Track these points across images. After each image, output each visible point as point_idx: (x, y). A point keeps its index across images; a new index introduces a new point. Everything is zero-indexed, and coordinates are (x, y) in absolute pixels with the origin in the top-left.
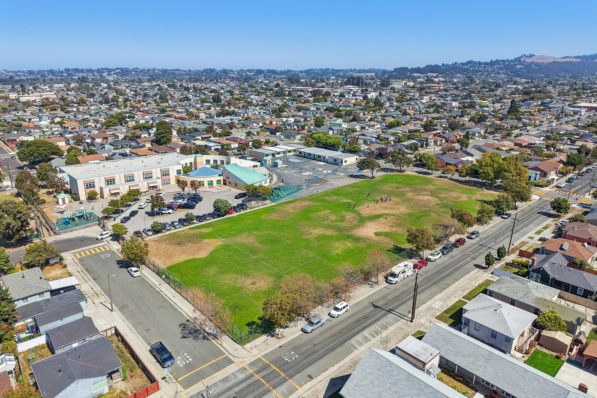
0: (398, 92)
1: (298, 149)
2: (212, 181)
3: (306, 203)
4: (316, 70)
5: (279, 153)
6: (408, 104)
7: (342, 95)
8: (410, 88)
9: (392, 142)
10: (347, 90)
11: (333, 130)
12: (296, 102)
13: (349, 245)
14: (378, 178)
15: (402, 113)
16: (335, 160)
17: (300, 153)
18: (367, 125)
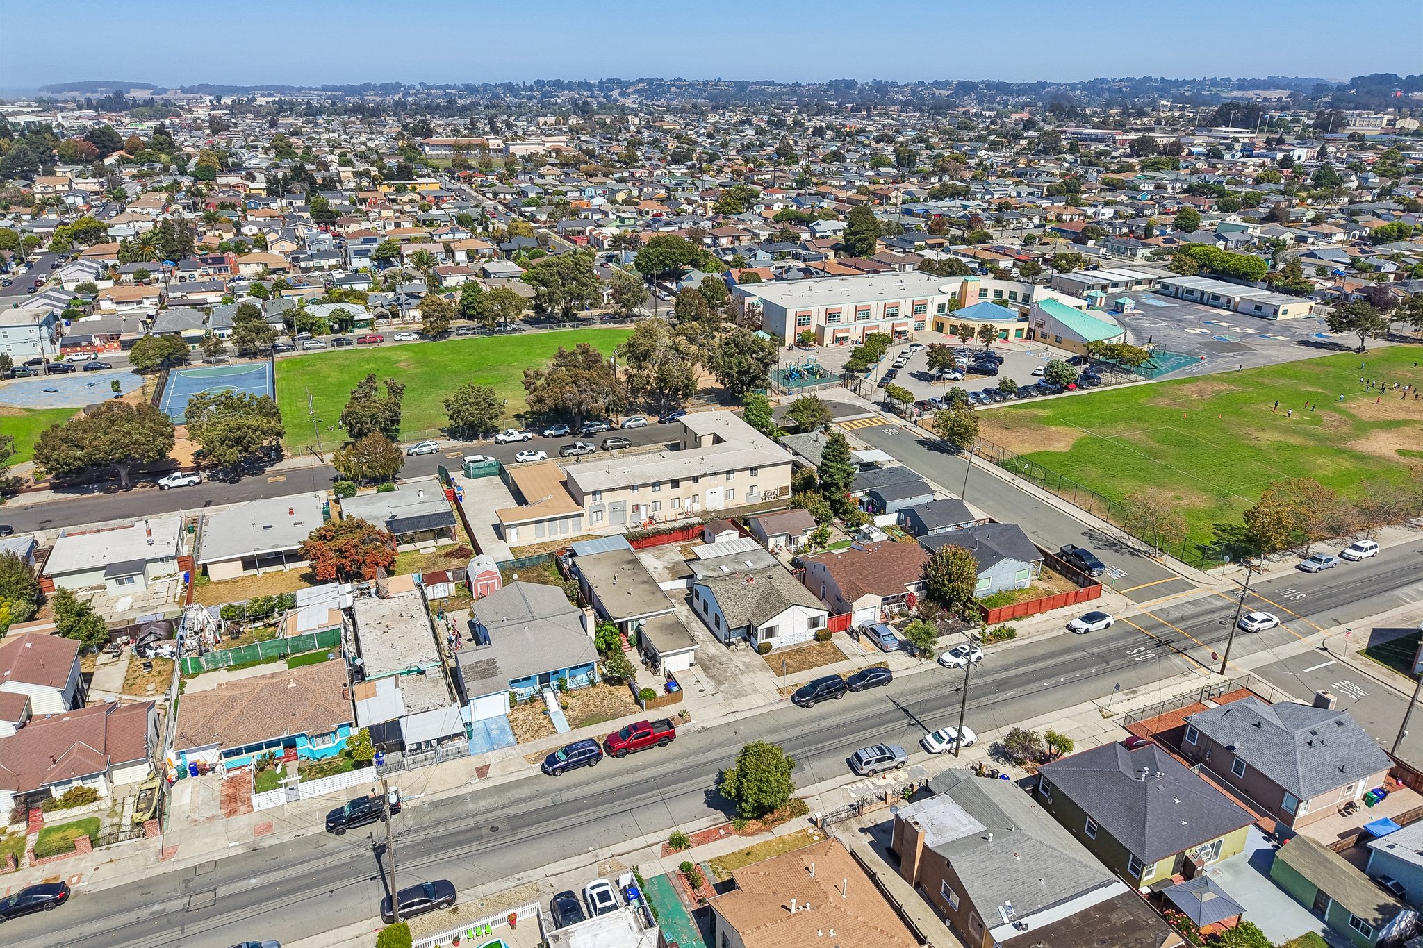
0: (1372, 147)
1: (1160, 278)
2: (1007, 331)
3: (1218, 387)
4: (1114, 80)
5: (1115, 285)
6: (1411, 183)
7: (1213, 154)
8: (1407, 135)
9: (1392, 276)
10: (1219, 138)
11: (1226, 240)
12: (1095, 169)
13: (1346, 464)
14: (1374, 352)
15: (1401, 207)
16: (1258, 308)
17: (1165, 286)
18: (1310, 232)
